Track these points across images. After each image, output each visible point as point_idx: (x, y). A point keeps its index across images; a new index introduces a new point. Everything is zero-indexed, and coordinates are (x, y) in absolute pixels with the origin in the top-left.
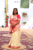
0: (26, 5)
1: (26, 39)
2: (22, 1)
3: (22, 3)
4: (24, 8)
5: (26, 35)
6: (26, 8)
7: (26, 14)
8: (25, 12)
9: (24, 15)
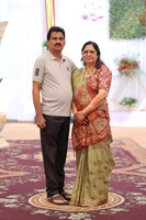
0: (131, 27)
1: (130, 168)
2: (116, 10)
3: (115, 20)
4: (125, 38)
5: (134, 154)
6: (134, 37)
7: (135, 65)
8: (130, 56)
9: (128, 66)
